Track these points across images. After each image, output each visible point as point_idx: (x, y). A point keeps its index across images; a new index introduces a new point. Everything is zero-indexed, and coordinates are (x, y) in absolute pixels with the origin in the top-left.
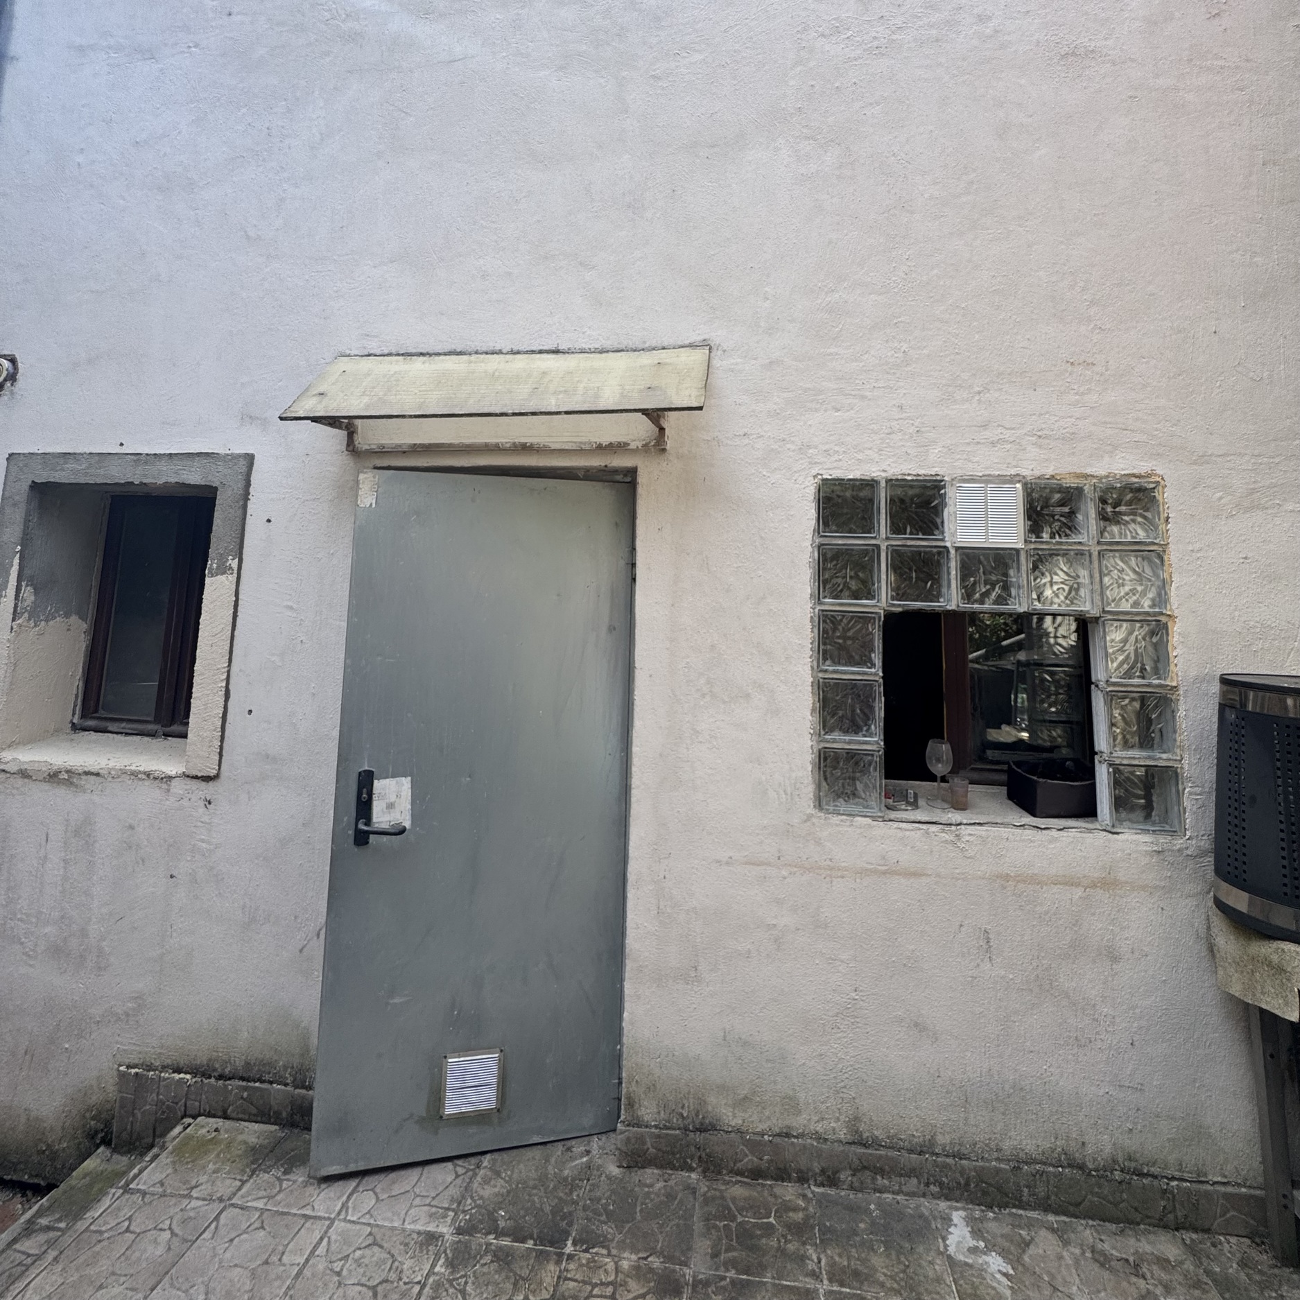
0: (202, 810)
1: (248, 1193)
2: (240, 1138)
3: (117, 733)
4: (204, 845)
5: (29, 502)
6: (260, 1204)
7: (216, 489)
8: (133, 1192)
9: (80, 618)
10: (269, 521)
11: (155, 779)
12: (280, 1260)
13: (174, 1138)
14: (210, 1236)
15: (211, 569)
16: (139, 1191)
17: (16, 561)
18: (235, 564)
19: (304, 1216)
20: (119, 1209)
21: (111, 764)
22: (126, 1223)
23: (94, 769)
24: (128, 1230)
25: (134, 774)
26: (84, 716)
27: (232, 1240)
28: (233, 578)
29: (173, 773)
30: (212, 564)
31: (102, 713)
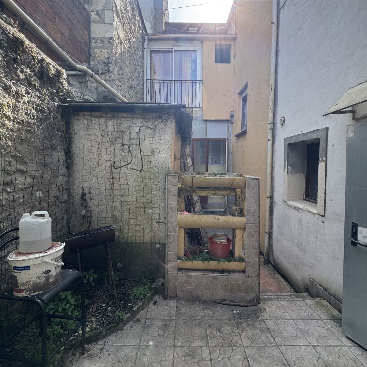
0: (322, 224)
1: (327, 322)
2: (332, 311)
3: (312, 202)
4: (323, 233)
5: (288, 148)
6: (329, 326)
7: (320, 139)
8: (305, 302)
9: (303, 174)
10: (333, 146)
11: (312, 213)
12: (327, 339)
13: (317, 300)
14: (315, 321)
15: (320, 161)
16: (306, 302)
17: (287, 161)
18: (325, 159)
19: (338, 338)
20: (301, 302)
21: (305, 208)
22: (301, 306)
23: (301, 208)
24: (301, 307)
25: (308, 211)
26: (306, 197)
27: (319, 326)
28: (325, 163)
29: (315, 213)
30: (320, 159)
31: (310, 197)
